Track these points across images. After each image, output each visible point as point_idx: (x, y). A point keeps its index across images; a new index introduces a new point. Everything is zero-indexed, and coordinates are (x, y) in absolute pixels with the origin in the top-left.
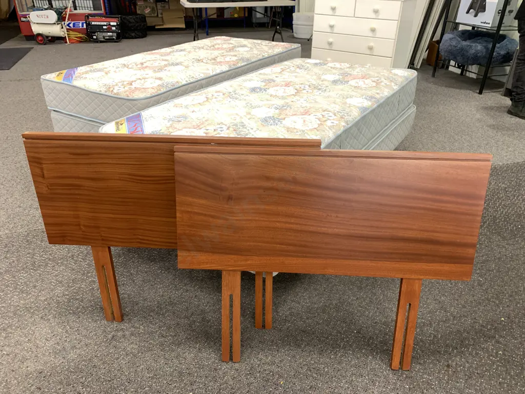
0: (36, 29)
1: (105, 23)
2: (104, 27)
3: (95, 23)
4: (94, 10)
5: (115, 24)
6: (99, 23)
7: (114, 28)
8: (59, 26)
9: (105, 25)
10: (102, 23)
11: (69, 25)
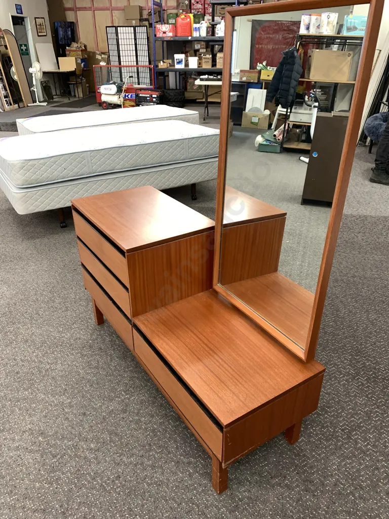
0: (104, 98)
1: (149, 96)
2: (148, 98)
4: (150, 85)
5: (156, 96)
6: (145, 95)
8: (117, 96)
10: (147, 96)
11: (127, 96)
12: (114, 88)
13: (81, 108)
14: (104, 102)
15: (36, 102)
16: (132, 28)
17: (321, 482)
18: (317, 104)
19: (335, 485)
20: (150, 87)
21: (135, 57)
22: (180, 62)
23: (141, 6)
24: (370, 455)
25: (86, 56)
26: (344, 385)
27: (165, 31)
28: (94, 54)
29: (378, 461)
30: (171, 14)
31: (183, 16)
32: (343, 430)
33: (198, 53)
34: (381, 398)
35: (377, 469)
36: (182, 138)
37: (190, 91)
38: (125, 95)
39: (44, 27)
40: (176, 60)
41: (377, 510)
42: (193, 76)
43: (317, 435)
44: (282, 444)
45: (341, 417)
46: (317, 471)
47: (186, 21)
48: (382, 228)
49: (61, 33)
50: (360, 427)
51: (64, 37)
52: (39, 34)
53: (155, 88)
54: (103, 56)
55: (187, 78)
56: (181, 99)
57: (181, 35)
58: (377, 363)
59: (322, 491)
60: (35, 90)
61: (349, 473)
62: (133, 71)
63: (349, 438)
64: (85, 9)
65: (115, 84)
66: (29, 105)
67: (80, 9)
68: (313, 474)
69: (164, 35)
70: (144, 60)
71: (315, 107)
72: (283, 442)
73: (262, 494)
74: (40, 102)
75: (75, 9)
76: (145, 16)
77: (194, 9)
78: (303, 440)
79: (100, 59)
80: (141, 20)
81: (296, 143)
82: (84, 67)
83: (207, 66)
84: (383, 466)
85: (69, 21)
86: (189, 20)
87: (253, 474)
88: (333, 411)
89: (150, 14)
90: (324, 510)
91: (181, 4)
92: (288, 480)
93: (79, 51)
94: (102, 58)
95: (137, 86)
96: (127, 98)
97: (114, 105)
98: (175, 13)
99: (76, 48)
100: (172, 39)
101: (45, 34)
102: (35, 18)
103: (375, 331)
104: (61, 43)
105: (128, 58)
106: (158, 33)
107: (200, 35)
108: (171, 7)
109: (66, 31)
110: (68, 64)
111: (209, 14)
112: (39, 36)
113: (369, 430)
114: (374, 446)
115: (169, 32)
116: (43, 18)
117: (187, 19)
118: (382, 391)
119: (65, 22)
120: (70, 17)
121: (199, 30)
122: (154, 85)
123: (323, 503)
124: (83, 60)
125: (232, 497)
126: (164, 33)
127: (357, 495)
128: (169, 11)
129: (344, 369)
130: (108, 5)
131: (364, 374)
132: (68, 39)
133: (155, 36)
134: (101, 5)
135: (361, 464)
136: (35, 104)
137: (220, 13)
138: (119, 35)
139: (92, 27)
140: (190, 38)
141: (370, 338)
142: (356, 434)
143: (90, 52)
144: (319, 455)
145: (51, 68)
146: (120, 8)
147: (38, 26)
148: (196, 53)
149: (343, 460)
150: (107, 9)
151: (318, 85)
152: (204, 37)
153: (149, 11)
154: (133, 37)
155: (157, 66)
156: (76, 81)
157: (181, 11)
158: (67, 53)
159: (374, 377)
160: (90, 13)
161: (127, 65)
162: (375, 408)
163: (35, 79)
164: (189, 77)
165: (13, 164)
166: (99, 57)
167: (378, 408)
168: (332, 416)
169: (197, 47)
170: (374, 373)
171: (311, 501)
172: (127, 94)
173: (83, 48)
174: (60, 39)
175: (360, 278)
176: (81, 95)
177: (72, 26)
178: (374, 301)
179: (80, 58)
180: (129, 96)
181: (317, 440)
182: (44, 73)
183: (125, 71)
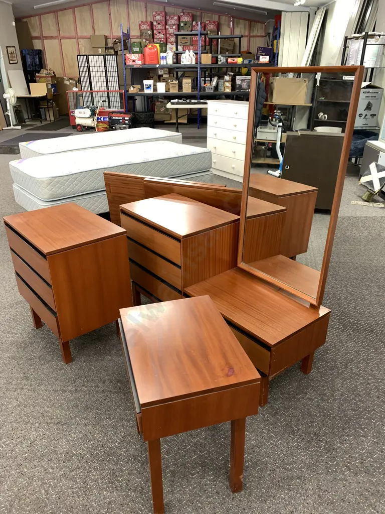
0: (78, 121)
1: (121, 118)
2: (121, 121)
3: (115, 118)
4: (121, 108)
5: (128, 118)
6: (118, 118)
7: (127, 122)
8: (92, 119)
9: (121, 120)
10: (119, 118)
11: (100, 119)
12: (88, 112)
13: (56, 130)
14: (79, 125)
15: (10, 126)
16: (102, 57)
17: (332, 394)
18: (281, 124)
19: (342, 395)
20: (120, 110)
21: (105, 83)
22: (149, 87)
23: (106, 35)
24: (362, 376)
25: (55, 82)
26: (337, 336)
27: (134, 59)
28: (63, 79)
29: (369, 379)
30: (135, 42)
31: (150, 46)
32: (341, 363)
33: (161, 78)
34: (365, 342)
35: (369, 384)
36: (178, 156)
37: (157, 113)
38: (98, 118)
39: (15, 55)
40: (146, 85)
41: (372, 407)
42: (160, 100)
43: (323, 367)
44: (299, 375)
45: (338, 355)
46: (328, 388)
47: (153, 51)
48: (348, 226)
49: (29, 60)
50: (353, 361)
51: (32, 64)
52: (11, 62)
53: (126, 111)
54: (71, 81)
55: (155, 101)
56: (151, 120)
57: (149, 64)
58: (359, 320)
59: (333, 400)
60: (10, 114)
61: (350, 388)
62: (104, 96)
63: (346, 367)
64: (51, 38)
65: (88, 108)
66: (4, 129)
67: (47, 38)
68: (325, 390)
69: (134, 63)
70: (114, 85)
71: (279, 126)
72: (300, 374)
73: (292, 404)
74: (14, 125)
75: (42, 38)
76: (110, 45)
77: (156, 38)
78: (314, 371)
79: (69, 84)
80: (107, 48)
81: (263, 159)
82: (54, 93)
83: (174, 91)
84: (373, 382)
85: (36, 48)
86: (156, 49)
87: (283, 394)
88: (332, 352)
89: (115, 43)
90: (337, 410)
91: (144, 34)
92: (309, 395)
93: (48, 77)
94: (70, 83)
95: (108, 109)
96: (99, 120)
97: (88, 127)
98: (139, 42)
99: (46, 74)
100: (141, 67)
101: (16, 62)
102: (7, 47)
103: (354, 299)
104: (28, 69)
105: (99, 84)
106: (128, 62)
107: (167, 63)
108: (134, 36)
109: (33, 59)
110: (39, 90)
111: (171, 43)
112: (10, 64)
113: (360, 361)
114: (364, 371)
115: (139, 60)
116: (14, 47)
117: (154, 49)
118: (365, 337)
119: (33, 50)
120: (37, 45)
121: (166, 59)
122: (125, 108)
123: (336, 406)
124: (53, 86)
125: (272, 408)
126: (134, 61)
127: (357, 400)
128: (133, 40)
129: (336, 325)
130: (73, 34)
131: (350, 327)
132: (36, 66)
133: (125, 64)
134: (67, 35)
135: (357, 382)
136: (9, 128)
137: (181, 42)
138: (90, 62)
139: (59, 55)
140: (157, 66)
141: (351, 304)
142: (351, 365)
143: (58, 78)
144: (328, 379)
145: (23, 93)
146: (86, 36)
147: (9, 55)
148: (160, 79)
149: (344, 381)
150: (73, 38)
151: (277, 107)
152: (171, 65)
153: (114, 40)
154: (103, 65)
155: (128, 91)
156: (48, 106)
157: (144, 40)
158: (37, 79)
159: (357, 329)
160: (56, 42)
161: (98, 90)
162: (361, 348)
163: (10, 104)
164: (156, 100)
165: (42, 181)
166: (67, 83)
167: (363, 348)
168: (332, 355)
169: (160, 72)
170: (358, 327)
171: (327, 405)
172: (100, 117)
173: (53, 74)
174: (28, 65)
175: (336, 263)
176: (52, 119)
177: (40, 54)
178: (349, 278)
179: (50, 84)
180: (102, 119)
181: (325, 370)
182: (18, 98)
183: (97, 96)
